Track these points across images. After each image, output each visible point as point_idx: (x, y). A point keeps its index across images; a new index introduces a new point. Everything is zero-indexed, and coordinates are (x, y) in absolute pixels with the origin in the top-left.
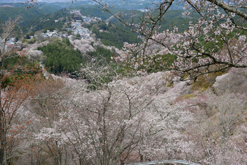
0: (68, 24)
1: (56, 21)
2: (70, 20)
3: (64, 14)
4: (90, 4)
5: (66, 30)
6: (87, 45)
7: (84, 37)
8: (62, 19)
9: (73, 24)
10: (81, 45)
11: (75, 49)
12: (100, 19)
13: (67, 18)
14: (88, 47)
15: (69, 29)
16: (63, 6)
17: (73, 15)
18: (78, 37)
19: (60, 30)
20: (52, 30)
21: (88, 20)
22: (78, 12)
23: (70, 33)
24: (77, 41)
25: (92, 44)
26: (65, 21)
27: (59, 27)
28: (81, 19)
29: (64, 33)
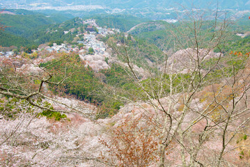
0: (80, 37)
1: (66, 32)
2: (83, 32)
3: (75, 24)
4: (108, 12)
5: (77, 44)
6: (100, 61)
7: (98, 52)
8: (72, 30)
9: (86, 36)
10: (93, 61)
11: (86, 66)
12: (118, 31)
13: (79, 29)
14: (101, 64)
15: (80, 42)
16: (76, 15)
17: (86, 25)
18: (91, 52)
19: (70, 44)
20: (59, 44)
21: (104, 32)
22: (93, 22)
23: (81, 47)
24: (89, 57)
25: (106, 60)
26: (76, 32)
27: (70, 40)
28: (96, 30)
29: (73, 47)
